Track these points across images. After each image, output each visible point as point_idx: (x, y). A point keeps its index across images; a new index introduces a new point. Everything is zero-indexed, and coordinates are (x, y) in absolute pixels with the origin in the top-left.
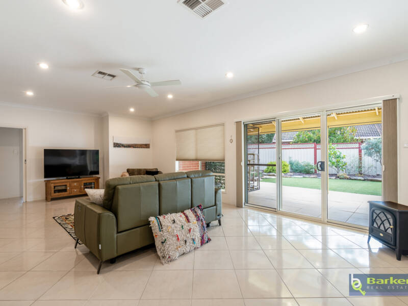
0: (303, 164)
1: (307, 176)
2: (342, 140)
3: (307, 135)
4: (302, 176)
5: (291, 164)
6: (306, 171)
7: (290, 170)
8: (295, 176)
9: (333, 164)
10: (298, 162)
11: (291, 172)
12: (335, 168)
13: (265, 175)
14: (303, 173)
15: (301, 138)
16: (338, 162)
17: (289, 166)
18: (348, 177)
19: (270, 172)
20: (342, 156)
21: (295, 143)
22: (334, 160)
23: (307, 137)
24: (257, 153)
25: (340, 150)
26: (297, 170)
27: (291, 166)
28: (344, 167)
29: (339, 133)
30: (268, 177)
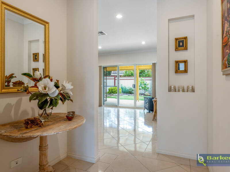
0: (128, 88)
1: (130, 95)
2: (148, 75)
3: (130, 72)
4: (128, 95)
5: (122, 88)
6: (130, 92)
7: (121, 92)
8: (124, 95)
9: (143, 88)
10: (126, 88)
11: (122, 93)
12: (143, 90)
13: (108, 95)
14: (128, 94)
15: (127, 74)
16: (145, 87)
17: (121, 89)
18: (149, 95)
19: (110, 93)
20: (147, 84)
21: (124, 76)
22: (143, 86)
23: (130, 73)
24: (106, 81)
25: (146, 81)
26: (125, 92)
27: (122, 90)
28: (148, 90)
29: (146, 71)
30: (109, 96)
